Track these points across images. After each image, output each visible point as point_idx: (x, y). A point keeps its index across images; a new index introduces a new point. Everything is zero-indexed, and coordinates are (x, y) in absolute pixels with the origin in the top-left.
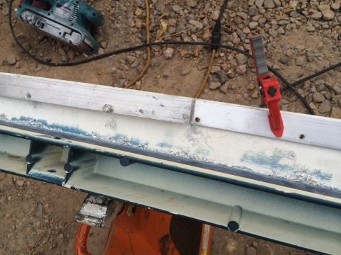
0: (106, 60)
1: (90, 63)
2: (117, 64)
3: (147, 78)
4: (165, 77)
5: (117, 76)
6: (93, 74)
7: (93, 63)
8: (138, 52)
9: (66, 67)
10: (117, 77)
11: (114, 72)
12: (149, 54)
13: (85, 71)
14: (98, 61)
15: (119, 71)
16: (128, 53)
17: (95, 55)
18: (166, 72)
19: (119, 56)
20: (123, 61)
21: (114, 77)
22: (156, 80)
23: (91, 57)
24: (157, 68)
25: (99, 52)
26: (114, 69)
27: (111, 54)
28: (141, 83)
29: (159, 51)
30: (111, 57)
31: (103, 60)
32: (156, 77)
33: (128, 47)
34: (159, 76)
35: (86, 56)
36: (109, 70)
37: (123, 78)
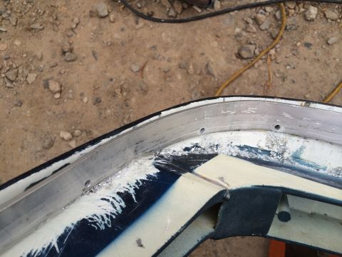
0: (225, 17)
1: (204, 20)
2: (243, 25)
3: (283, 45)
4: (308, 45)
5: (243, 39)
6: (209, 35)
7: (208, 20)
8: (268, 9)
9: (175, 25)
10: (243, 42)
11: (238, 35)
12: (285, 13)
13: (199, 32)
14: (215, 18)
15: (244, 34)
16: (254, 9)
17: (210, 10)
18: (308, 39)
19: (242, 13)
20: (251, 21)
21: (238, 41)
22: (295, 49)
23: (205, 12)
24: (294, 32)
25: (215, 5)
26: (238, 30)
27: (233, 10)
28: (276, 51)
29: (295, 9)
30: (232, 13)
31: (221, 17)
32: (296, 45)
34: (299, 44)
35: (200, 10)
36: (229, 31)
37: (251, 44)
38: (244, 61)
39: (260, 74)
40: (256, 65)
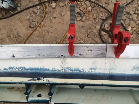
0: (23, 13)
1: (15, 16)
2: (29, 14)
3: (46, 19)
4: (55, 18)
5: (31, 20)
6: (18, 21)
7: (16, 15)
8: (38, 7)
9: (3, 20)
10: (31, 21)
11: (29, 19)
12: (44, 7)
13: (13, 21)
14: (19, 14)
15: (31, 18)
16: (33, 8)
17: (16, 12)
18: (55, 15)
19: (29, 10)
20: (32, 13)
21: (29, 21)
22: (51, 20)
23: (15, 13)
24: (50, 14)
25: (18, 9)
26: (28, 17)
27: (25, 10)
28: (44, 22)
29: (48, 5)
30: (25, 11)
31: (21, 13)
32: (51, 19)
33: (32, 5)
34: (52, 18)
35: (12, 12)
36: (26, 18)
37: (34, 21)
38: (33, 29)
39: (39, 32)
40: (37, 29)
